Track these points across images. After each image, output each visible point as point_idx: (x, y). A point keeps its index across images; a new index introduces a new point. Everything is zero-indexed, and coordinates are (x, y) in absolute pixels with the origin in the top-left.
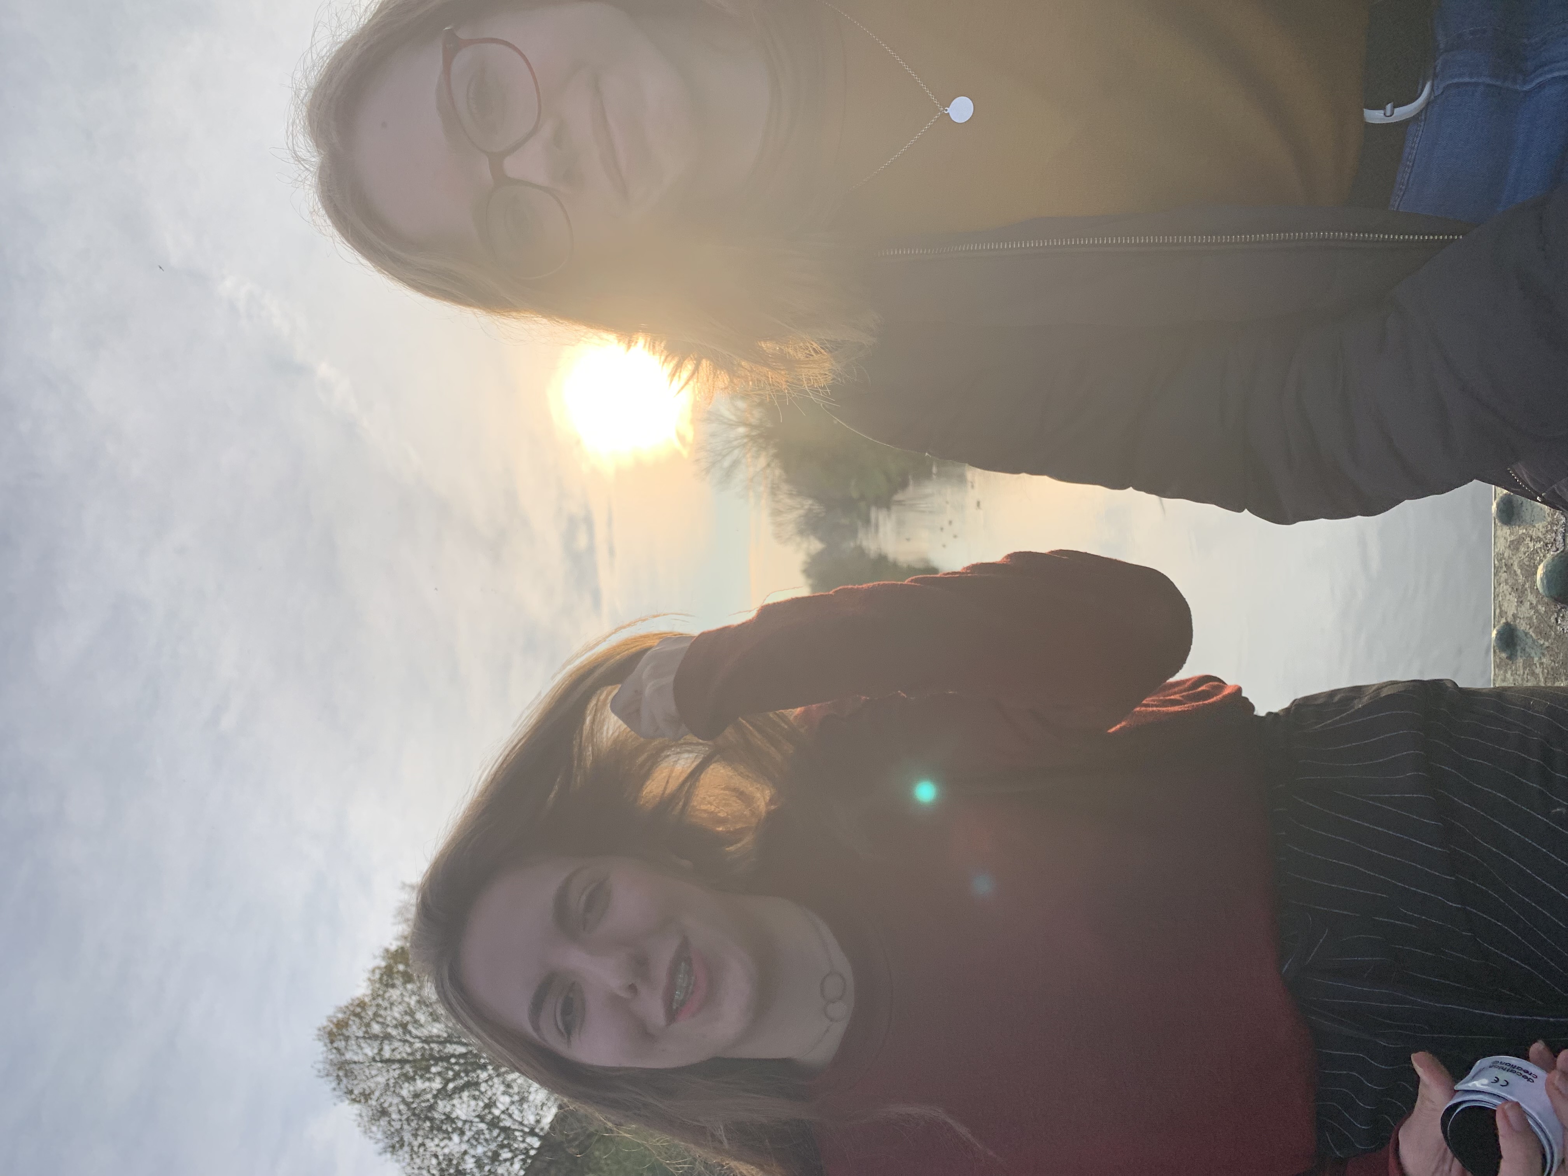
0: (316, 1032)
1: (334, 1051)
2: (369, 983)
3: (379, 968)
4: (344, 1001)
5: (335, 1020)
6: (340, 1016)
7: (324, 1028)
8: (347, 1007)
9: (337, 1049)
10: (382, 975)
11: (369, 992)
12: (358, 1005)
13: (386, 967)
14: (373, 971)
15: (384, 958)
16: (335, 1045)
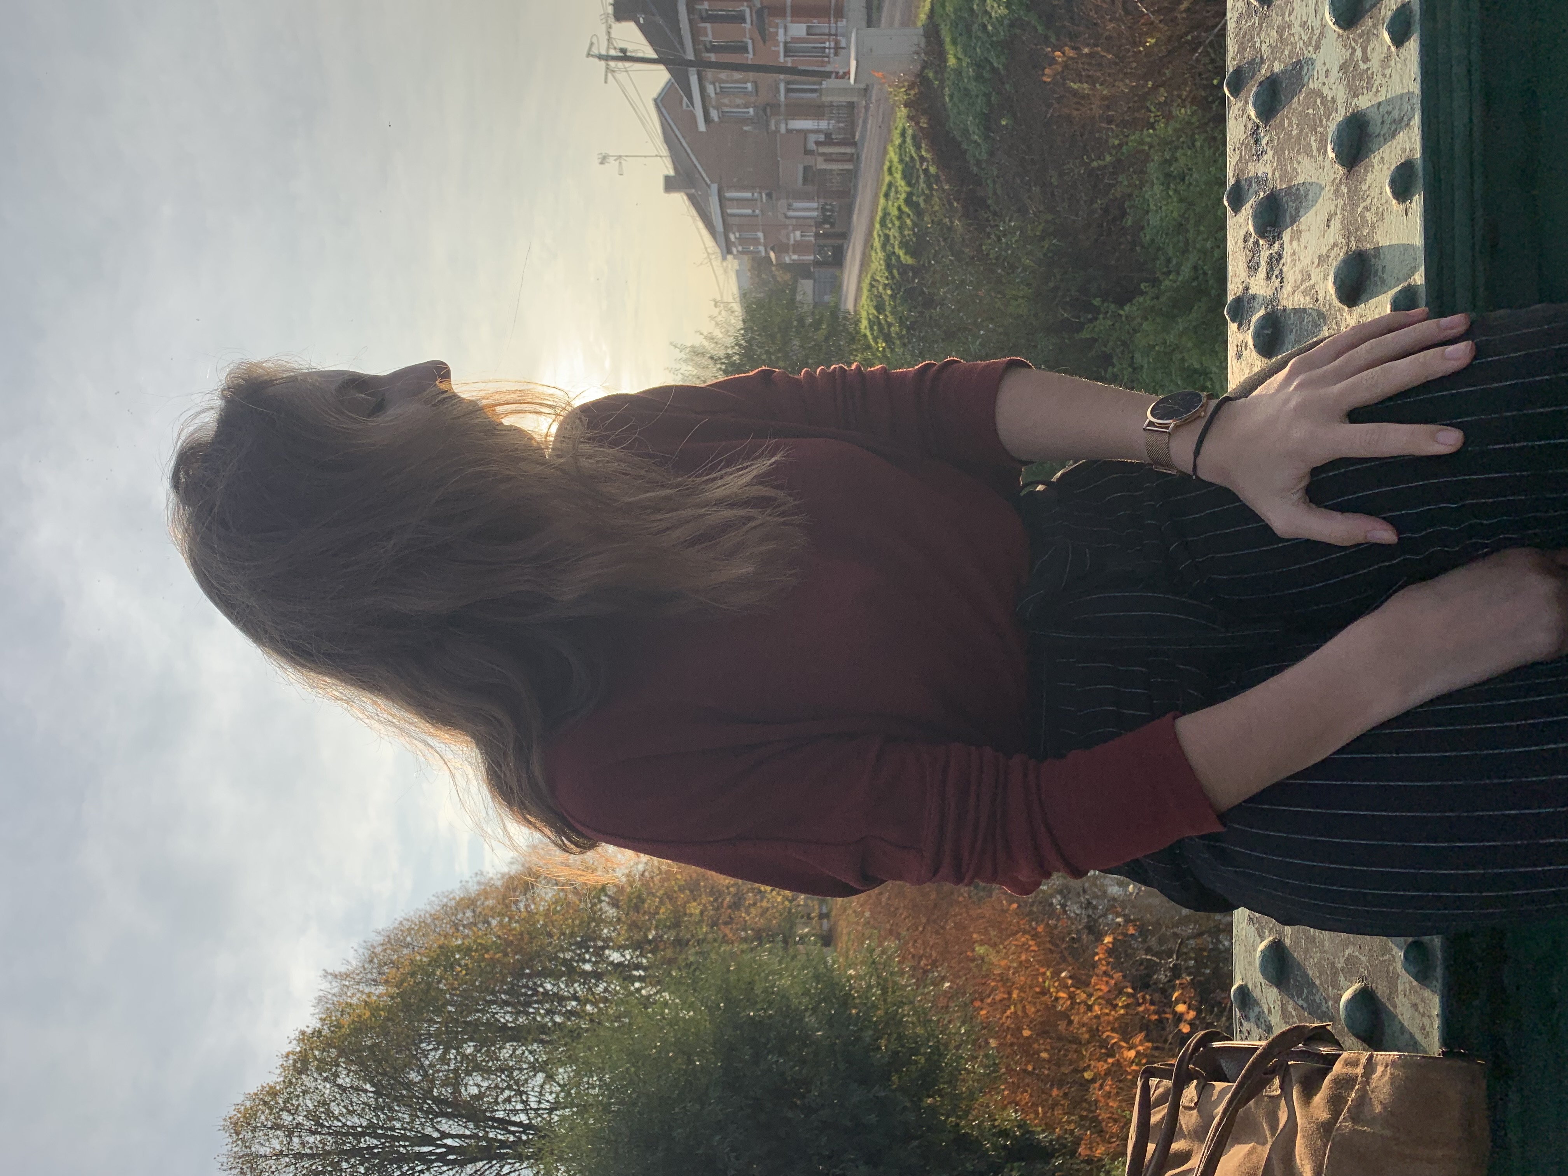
0: (223, 1123)
1: (239, 1142)
2: (282, 1070)
3: (293, 1053)
4: (253, 1087)
5: (243, 1108)
6: (248, 1104)
7: (230, 1118)
8: (256, 1094)
9: (243, 1140)
10: (295, 1061)
11: (282, 1079)
12: (268, 1092)
13: (300, 1052)
14: (287, 1056)
15: (299, 1040)
16: (240, 1137)
